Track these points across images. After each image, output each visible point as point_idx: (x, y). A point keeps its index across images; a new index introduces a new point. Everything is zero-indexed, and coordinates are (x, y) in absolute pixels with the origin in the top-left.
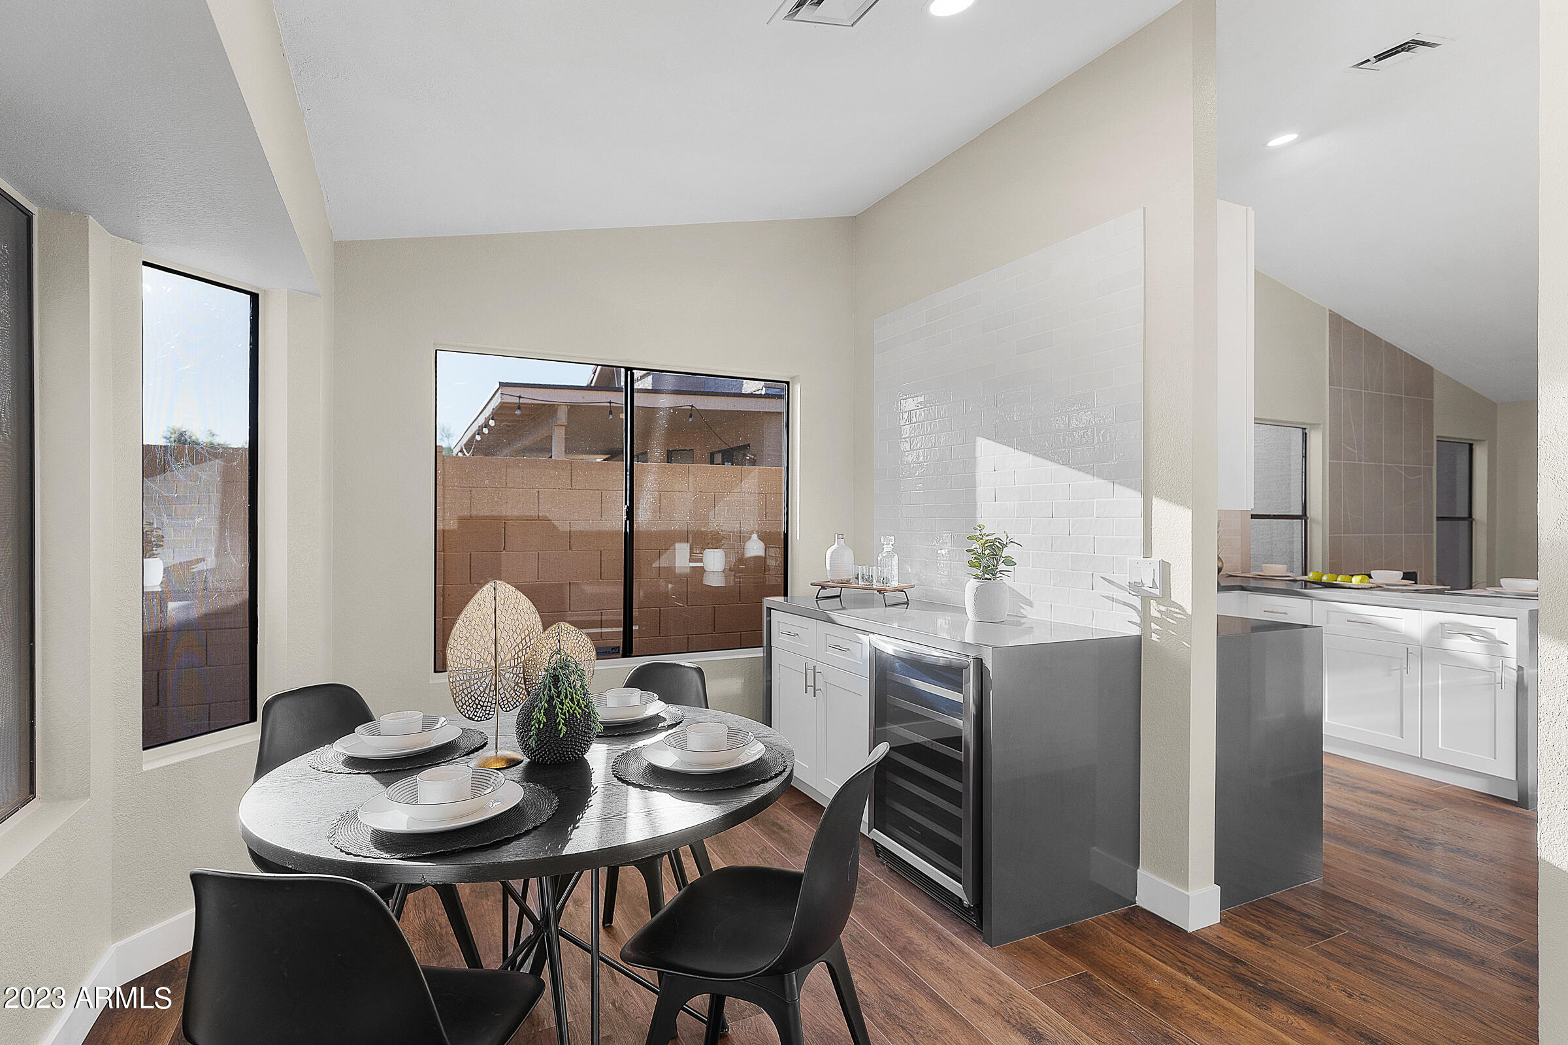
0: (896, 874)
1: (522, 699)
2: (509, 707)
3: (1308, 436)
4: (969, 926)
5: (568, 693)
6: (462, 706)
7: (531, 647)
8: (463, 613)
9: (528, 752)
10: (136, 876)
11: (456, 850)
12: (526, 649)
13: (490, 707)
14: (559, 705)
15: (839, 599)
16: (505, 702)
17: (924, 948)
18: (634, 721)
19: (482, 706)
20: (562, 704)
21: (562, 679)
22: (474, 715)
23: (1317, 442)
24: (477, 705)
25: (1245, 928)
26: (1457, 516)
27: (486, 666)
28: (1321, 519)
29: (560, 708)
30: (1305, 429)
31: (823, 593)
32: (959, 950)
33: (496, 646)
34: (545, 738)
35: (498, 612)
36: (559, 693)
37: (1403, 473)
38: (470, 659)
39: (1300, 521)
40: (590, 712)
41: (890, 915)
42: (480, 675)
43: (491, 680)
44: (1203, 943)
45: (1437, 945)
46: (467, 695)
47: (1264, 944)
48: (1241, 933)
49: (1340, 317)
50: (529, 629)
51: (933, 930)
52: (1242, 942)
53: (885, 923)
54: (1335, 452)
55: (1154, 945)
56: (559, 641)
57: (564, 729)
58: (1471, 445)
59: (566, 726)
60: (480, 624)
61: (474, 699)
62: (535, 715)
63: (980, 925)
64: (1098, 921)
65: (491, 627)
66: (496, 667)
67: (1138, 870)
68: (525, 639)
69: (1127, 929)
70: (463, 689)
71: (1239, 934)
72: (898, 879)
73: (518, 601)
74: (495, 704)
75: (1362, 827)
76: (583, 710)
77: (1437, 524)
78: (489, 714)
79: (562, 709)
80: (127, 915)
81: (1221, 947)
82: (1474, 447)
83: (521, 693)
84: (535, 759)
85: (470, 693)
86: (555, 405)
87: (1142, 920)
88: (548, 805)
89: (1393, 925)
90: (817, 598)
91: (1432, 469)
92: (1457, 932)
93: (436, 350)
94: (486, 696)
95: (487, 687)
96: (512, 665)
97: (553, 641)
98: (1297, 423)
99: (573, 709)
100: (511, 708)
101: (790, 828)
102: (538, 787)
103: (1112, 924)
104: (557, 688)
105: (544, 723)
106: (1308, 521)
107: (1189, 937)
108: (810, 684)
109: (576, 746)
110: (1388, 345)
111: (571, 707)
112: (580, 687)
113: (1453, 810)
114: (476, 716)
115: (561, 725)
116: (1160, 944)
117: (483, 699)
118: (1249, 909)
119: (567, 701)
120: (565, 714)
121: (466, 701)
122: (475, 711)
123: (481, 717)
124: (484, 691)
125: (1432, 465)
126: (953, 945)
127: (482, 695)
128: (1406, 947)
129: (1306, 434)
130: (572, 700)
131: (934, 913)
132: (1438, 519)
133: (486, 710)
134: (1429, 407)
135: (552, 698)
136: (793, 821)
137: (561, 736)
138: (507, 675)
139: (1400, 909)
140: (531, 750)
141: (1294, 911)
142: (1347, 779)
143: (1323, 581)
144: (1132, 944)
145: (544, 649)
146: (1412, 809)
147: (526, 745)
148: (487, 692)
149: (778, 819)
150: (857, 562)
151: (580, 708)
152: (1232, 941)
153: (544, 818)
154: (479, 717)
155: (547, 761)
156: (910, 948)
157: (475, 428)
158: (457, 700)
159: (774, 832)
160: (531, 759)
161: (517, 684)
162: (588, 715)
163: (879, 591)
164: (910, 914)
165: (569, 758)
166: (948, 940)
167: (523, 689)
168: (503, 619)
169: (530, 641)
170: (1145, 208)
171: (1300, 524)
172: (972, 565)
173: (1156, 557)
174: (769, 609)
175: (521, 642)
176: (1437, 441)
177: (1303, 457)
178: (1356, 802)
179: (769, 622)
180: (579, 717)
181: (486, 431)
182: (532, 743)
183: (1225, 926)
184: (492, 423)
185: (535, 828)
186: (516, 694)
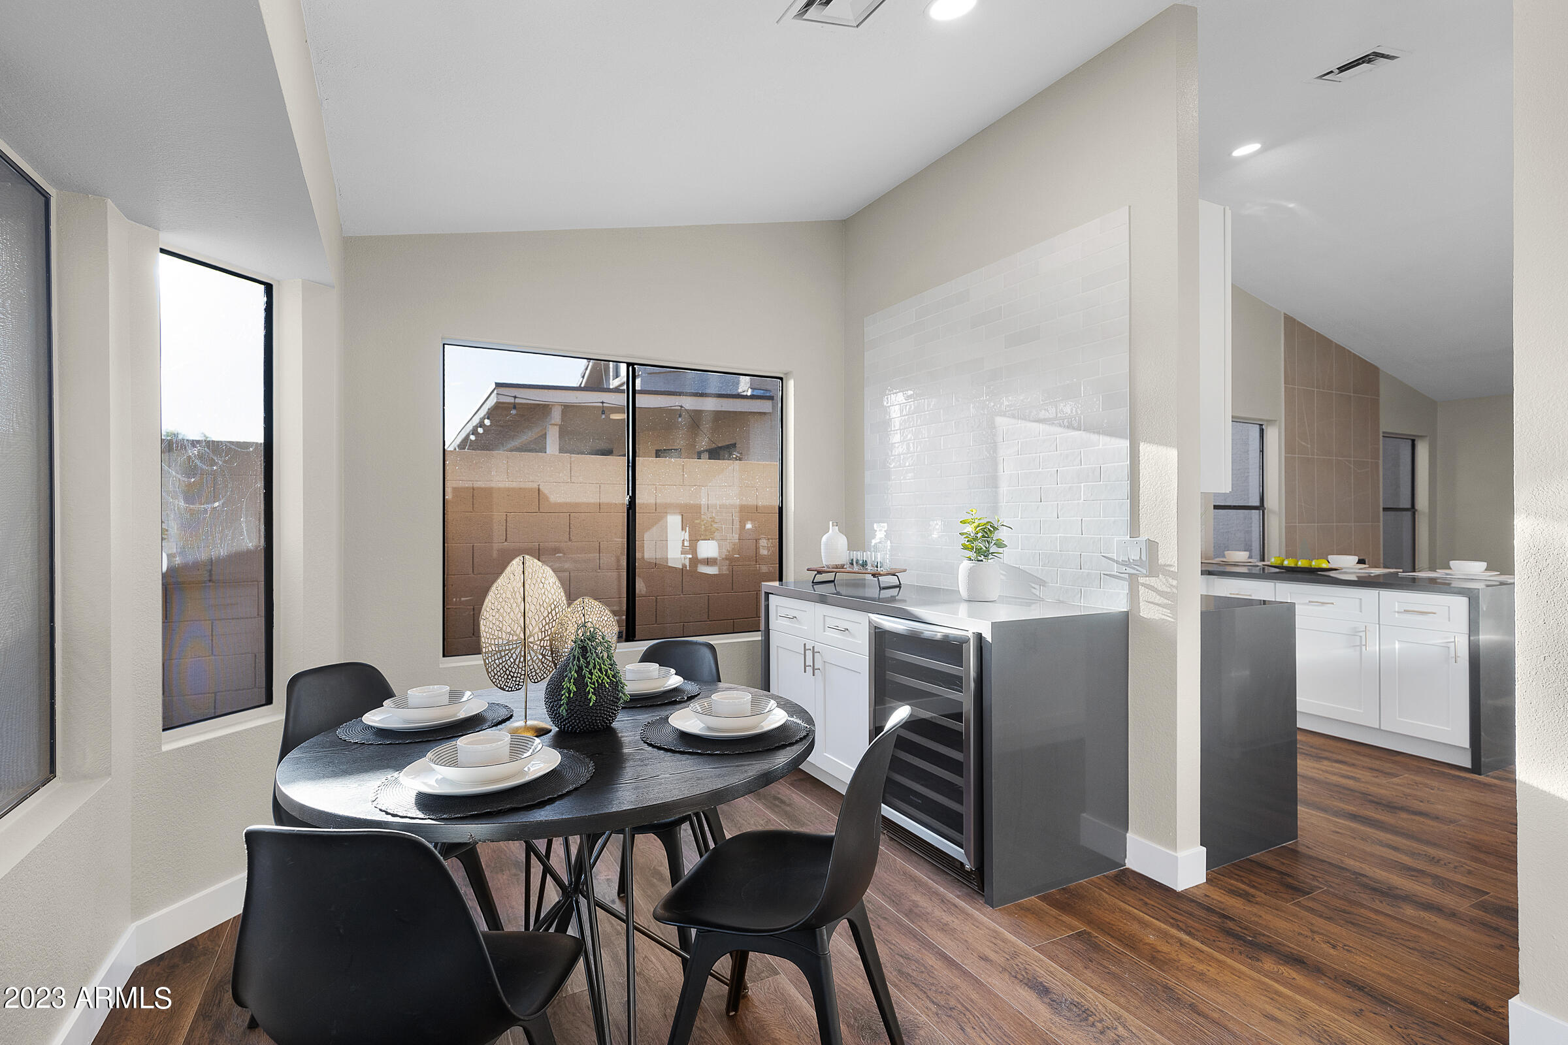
0: (896, 842)
1: (549, 671)
2: (537, 678)
3: (1265, 431)
4: (969, 889)
5: (597, 663)
6: (494, 676)
7: (557, 620)
8: (495, 585)
9: (558, 721)
10: (155, 856)
11: (501, 810)
12: (552, 622)
13: (520, 678)
14: (588, 675)
15: (833, 584)
16: (533, 674)
17: (929, 910)
18: (654, 693)
19: (512, 677)
20: (591, 674)
21: (590, 650)
22: (505, 685)
23: (1274, 437)
24: (508, 676)
25: (1230, 887)
26: (1401, 507)
27: (515, 638)
28: (1277, 510)
29: (589, 678)
30: (1262, 425)
31: (819, 578)
32: (963, 911)
33: (525, 618)
34: (575, 707)
35: (526, 585)
36: (588, 663)
37: (1352, 466)
38: (501, 630)
39: (1258, 511)
40: (617, 682)
41: (894, 881)
42: (511, 647)
43: (520, 652)
44: (1193, 901)
45: (1409, 899)
46: (498, 666)
47: (1249, 901)
48: (1226, 892)
49: (1295, 320)
50: (555, 603)
51: (936, 893)
52: (1228, 899)
53: (890, 888)
54: (1290, 447)
55: (1146, 904)
56: (584, 615)
57: (594, 698)
58: (1413, 441)
59: (595, 694)
60: (510, 597)
61: (505, 670)
62: (565, 684)
63: (982, 887)
64: (1092, 883)
65: (520, 600)
66: (525, 639)
67: (1128, 835)
68: (551, 612)
69: (1119, 889)
70: (495, 660)
71: (1225, 893)
72: (898, 847)
73: (544, 575)
74: (525, 675)
75: (1330, 793)
76: (611, 680)
77: (1384, 515)
78: (518, 685)
79: (591, 679)
80: (147, 895)
81: (1209, 904)
82: (1416, 442)
83: (548, 665)
84: (564, 728)
85: (501, 664)
86: (548, 405)
87: (1132, 880)
88: (585, 769)
89: (1367, 881)
90: (813, 582)
91: (1378, 462)
92: (1428, 887)
93: (444, 344)
94: (516, 666)
95: (517, 658)
96: (540, 638)
97: (578, 615)
98: (1254, 419)
99: (602, 678)
100: (539, 679)
101: (792, 802)
102: (572, 752)
103: (1106, 885)
104: (586, 659)
105: (575, 692)
106: (1266, 511)
107: (1178, 895)
108: (809, 664)
109: (605, 714)
110: (1338, 347)
111: (600, 677)
112: (607, 658)
113: (1412, 777)
114: (507, 686)
115: (591, 694)
116: (1152, 903)
117: (513, 670)
118: (1232, 869)
119: (595, 671)
120: (594, 684)
121: (498, 672)
122: (506, 682)
123: (512, 688)
124: (514, 662)
125: (1379, 460)
126: (957, 907)
127: (512, 666)
128: (1381, 902)
129: (1263, 429)
130: (600, 670)
131: (935, 878)
132: (1385, 509)
133: (516, 681)
134: (1375, 403)
135: (580, 668)
136: (793, 795)
137: (591, 704)
138: (535, 647)
139: (1371, 867)
140: (560, 719)
141: (1274, 870)
142: (1311, 749)
143: (1284, 565)
144: (1126, 903)
145: (569, 622)
146: (1374, 777)
147: (556, 714)
148: (517, 663)
149: (779, 793)
150: (851, 547)
151: (608, 677)
152: (1219, 899)
153: (583, 781)
154: (510, 687)
155: (577, 729)
156: (916, 910)
157: (470, 427)
158: (490, 671)
159: (777, 806)
160: (560, 728)
161: (544, 656)
162: (617, 685)
163: (874, 575)
164: (913, 879)
165: (598, 726)
166: (951, 902)
167: (550, 661)
168: (531, 593)
169: (556, 615)
170: (1130, 207)
171: (1258, 514)
172: (965, 548)
173: (1144, 537)
174: (767, 594)
175: (548, 616)
176: (1383, 436)
177: (1260, 451)
178: (1322, 770)
179: (767, 606)
180: (607, 686)
181: (480, 430)
182: (563, 711)
183: (1212, 885)
184: (487, 422)
185: (576, 789)
186: (543, 666)
